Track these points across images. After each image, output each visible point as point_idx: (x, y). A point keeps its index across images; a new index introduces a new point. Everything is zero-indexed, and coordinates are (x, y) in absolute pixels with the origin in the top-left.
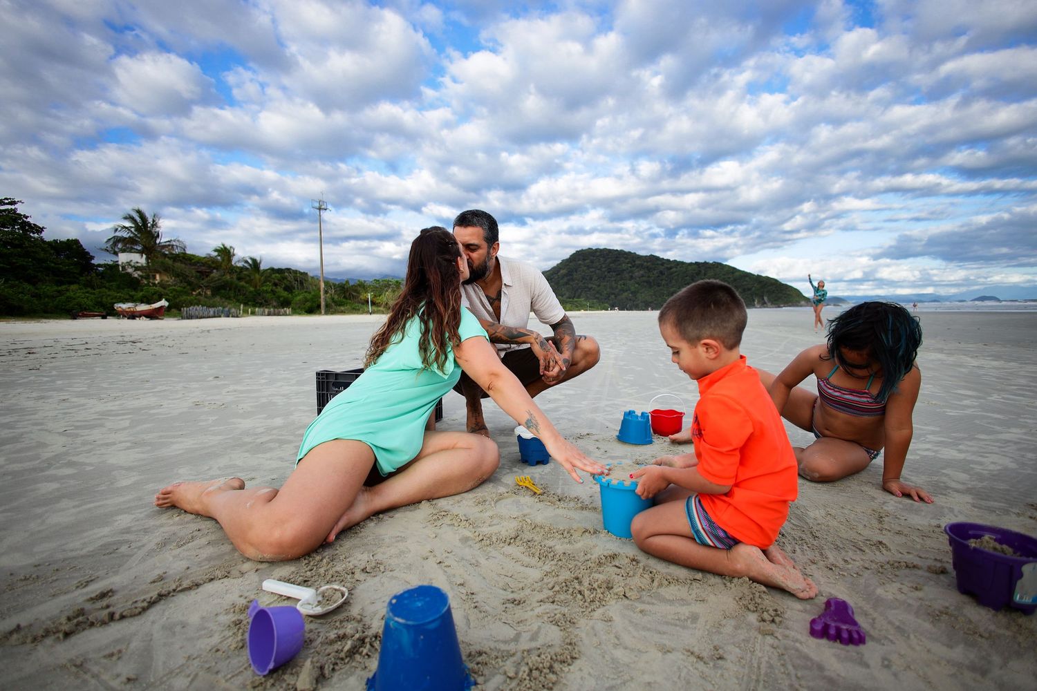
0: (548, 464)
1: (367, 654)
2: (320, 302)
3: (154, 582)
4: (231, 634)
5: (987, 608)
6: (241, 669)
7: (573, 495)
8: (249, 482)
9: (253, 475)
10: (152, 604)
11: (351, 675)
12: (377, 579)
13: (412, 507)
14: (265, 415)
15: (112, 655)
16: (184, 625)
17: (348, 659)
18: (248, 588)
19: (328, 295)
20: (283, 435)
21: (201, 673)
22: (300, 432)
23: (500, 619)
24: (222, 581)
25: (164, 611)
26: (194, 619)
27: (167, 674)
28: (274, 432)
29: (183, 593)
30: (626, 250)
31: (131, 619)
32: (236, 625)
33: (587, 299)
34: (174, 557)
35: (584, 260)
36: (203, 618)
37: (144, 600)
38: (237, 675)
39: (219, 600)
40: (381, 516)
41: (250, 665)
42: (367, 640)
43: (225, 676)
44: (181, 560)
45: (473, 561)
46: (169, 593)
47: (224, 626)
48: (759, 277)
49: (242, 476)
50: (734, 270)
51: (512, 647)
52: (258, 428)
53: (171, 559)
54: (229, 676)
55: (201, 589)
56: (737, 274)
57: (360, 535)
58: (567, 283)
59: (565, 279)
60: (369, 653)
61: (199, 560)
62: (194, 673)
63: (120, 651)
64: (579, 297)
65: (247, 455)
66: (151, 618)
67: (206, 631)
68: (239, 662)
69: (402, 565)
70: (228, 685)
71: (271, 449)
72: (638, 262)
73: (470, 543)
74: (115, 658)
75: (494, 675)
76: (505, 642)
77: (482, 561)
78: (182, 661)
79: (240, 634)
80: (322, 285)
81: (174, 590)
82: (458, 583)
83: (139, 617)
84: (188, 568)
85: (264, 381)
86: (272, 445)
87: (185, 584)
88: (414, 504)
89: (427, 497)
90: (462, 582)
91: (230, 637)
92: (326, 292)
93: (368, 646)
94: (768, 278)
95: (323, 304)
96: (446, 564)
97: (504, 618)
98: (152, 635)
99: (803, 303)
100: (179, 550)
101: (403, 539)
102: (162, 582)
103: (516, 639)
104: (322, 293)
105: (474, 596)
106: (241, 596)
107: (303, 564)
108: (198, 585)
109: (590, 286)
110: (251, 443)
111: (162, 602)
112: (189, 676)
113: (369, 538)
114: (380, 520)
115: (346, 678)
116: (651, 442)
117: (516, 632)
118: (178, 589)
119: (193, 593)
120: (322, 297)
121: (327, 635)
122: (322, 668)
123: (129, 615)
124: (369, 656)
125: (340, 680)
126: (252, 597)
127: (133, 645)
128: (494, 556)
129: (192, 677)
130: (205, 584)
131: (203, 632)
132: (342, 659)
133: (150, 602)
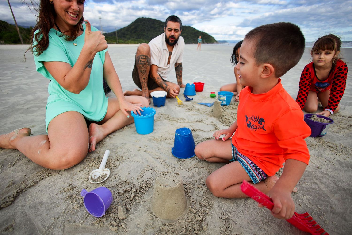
0: (164, 106)
1: (141, 196)
2: (19, 38)
3: (9, 186)
4: (70, 202)
5: (312, 137)
6: (86, 217)
7: (181, 117)
8: (33, 128)
9: (33, 125)
10: (15, 198)
11: (139, 205)
12: (124, 163)
13: (121, 130)
14: (21, 95)
15: (7, 229)
16: (42, 204)
17: (134, 200)
18: (65, 179)
19: (23, 34)
20: (37, 104)
21: (66, 224)
22: (45, 102)
23: (181, 169)
24: (48, 178)
25: (25, 199)
26: (45, 199)
27: (48, 230)
28: (31, 102)
29: (30, 188)
30: (157, 19)
31: (8, 208)
32: (70, 197)
33: (143, 39)
34: (13, 171)
35: (141, 22)
36: (50, 198)
37: (10, 197)
38: (85, 220)
39: (53, 188)
40: (110, 136)
41: (89, 213)
42: (138, 190)
43: (80, 222)
44: (18, 172)
45: (157, 148)
46: (22, 190)
47: (64, 199)
48: (202, 32)
49: (27, 126)
50: (194, 29)
51: (193, 179)
52: (21, 101)
53: (12, 173)
54: (82, 222)
55: (39, 184)
56: (196, 31)
57: (105, 145)
58: (135, 32)
59: (134, 31)
60: (141, 195)
61: (29, 170)
62: (62, 225)
63: (12, 226)
64: (140, 38)
65: (23, 115)
66: (20, 204)
67: (56, 204)
68: (83, 214)
69: (131, 155)
70: (83, 226)
71: (35, 111)
72: (161, 24)
73: (152, 141)
74: (11, 230)
75: (194, 191)
76: (190, 178)
77: (160, 147)
78: (52, 222)
79: (75, 201)
80: (18, 29)
81: (25, 188)
82: (157, 158)
83: (12, 205)
84: (25, 175)
85: (9, 78)
86: (34, 109)
87: (29, 183)
88: (121, 128)
89: (126, 125)
90: (158, 157)
91: (70, 203)
92: (21, 33)
93: (139, 193)
94: (205, 33)
95: (21, 39)
96: (148, 151)
97: (183, 168)
98: (26, 213)
99: (215, 42)
100: (13, 168)
101: (125, 144)
102: (14, 185)
103: (193, 175)
104: (19, 33)
105: (165, 162)
106: (64, 183)
107: (87, 163)
108: (37, 183)
109: (144, 34)
110: (21, 109)
111: (21, 195)
112: (60, 227)
113: (110, 146)
114: (111, 138)
115: (138, 208)
116: (195, 95)
117: (191, 173)
118: (27, 187)
119: (36, 187)
120: (20, 35)
121: (119, 192)
122: (126, 207)
123: (5, 206)
124: (142, 196)
125: (135, 209)
126: (71, 182)
127: (18, 220)
128: (163, 144)
129: (62, 227)
130: (40, 181)
131: (54, 204)
132: (131, 200)
133: (14, 197)
